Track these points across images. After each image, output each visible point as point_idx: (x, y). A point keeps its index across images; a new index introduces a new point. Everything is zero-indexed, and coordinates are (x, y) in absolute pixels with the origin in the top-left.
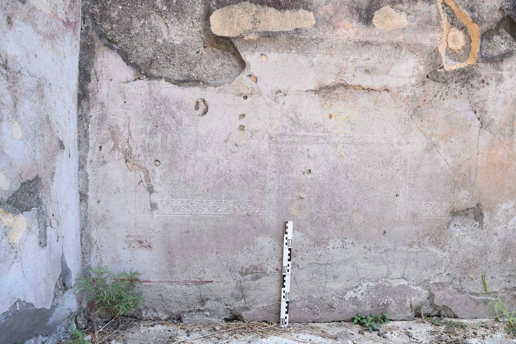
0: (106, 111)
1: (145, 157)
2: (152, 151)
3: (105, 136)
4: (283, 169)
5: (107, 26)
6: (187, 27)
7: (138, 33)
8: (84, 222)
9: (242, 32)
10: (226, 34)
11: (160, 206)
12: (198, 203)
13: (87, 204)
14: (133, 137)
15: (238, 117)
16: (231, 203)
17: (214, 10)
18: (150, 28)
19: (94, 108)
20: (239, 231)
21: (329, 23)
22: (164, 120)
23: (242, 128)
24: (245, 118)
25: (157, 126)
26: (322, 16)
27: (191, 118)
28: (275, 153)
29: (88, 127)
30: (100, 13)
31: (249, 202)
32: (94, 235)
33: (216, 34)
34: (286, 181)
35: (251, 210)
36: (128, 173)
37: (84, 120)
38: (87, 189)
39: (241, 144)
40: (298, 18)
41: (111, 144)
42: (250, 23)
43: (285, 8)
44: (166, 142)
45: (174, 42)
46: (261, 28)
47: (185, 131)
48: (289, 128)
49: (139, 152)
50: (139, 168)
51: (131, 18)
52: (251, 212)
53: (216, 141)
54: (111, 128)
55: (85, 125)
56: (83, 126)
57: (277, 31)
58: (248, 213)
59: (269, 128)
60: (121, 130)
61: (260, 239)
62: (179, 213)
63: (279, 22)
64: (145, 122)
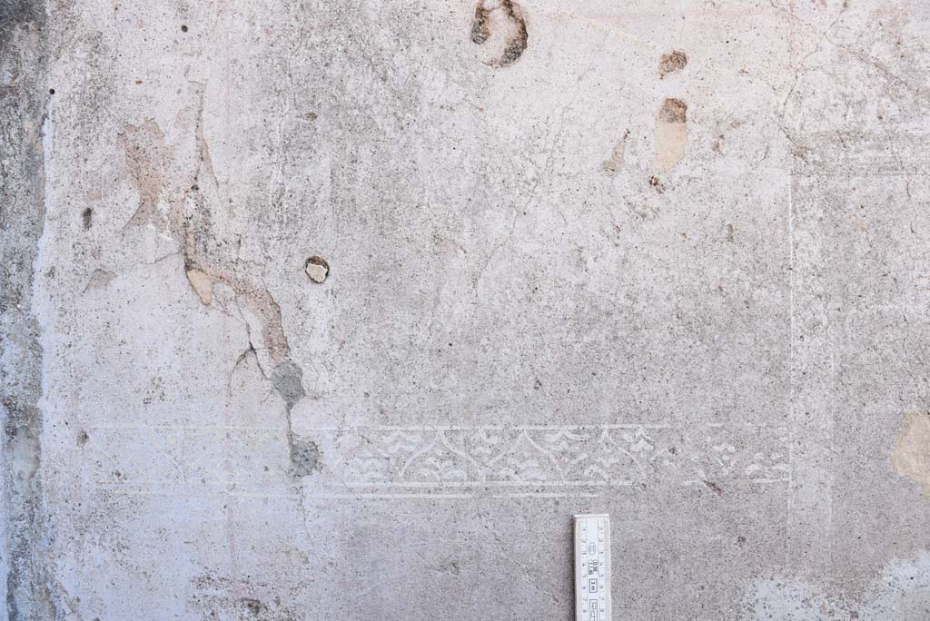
0: (111, 67)
1: (265, 246)
2: (293, 220)
3: (107, 169)
4: (858, 282)
8: (24, 523)
11: (331, 457)
12: (494, 440)
13: (38, 448)
14: (216, 168)
15: (656, 66)
16: (637, 438)
19: (64, 56)
20: (676, 558)
22: (343, 90)
23: (675, 110)
24: (686, 70)
25: (313, 116)
27: (455, 76)
28: (820, 214)
29: (41, 135)
31: (715, 432)
32: (67, 574)
34: (873, 333)
35: (727, 464)
36: (198, 316)
37: (24, 105)
38: (36, 387)
39: (675, 179)
41: (129, 197)
44: (353, 180)
47: (433, 132)
48: (872, 108)
49: (238, 226)
50: (239, 292)
52: (726, 472)
53: (567, 169)
54: (130, 136)
55: (28, 125)
56: (21, 132)
58: (712, 477)
59: (790, 105)
60: (168, 141)
61: (764, 588)
62: (415, 484)
64: (264, 102)
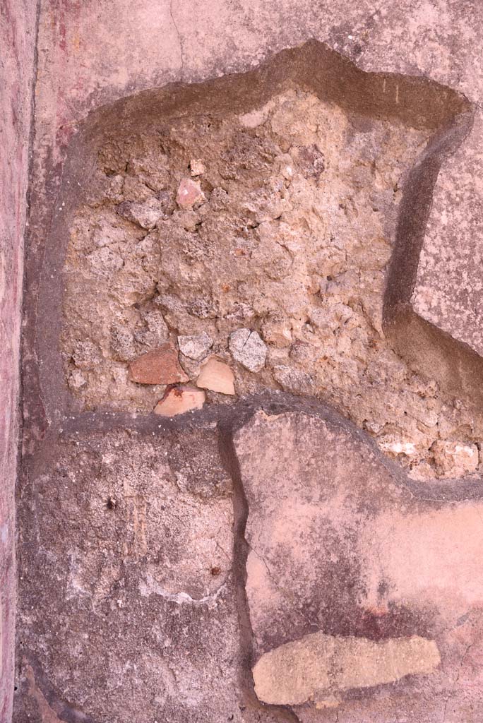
5: (62, 674)
6: (210, 676)
7: (120, 687)
9: (312, 694)
10: (284, 700)
17: (259, 655)
18: (143, 677)
21: (465, 659)
26: (452, 645)
30: (49, 648)
33: (266, 701)
40: (409, 654)
42: (325, 674)
43: (386, 636)
45: (187, 701)
46: (345, 682)
51: (107, 656)
57: (373, 684)
63: (375, 666)
